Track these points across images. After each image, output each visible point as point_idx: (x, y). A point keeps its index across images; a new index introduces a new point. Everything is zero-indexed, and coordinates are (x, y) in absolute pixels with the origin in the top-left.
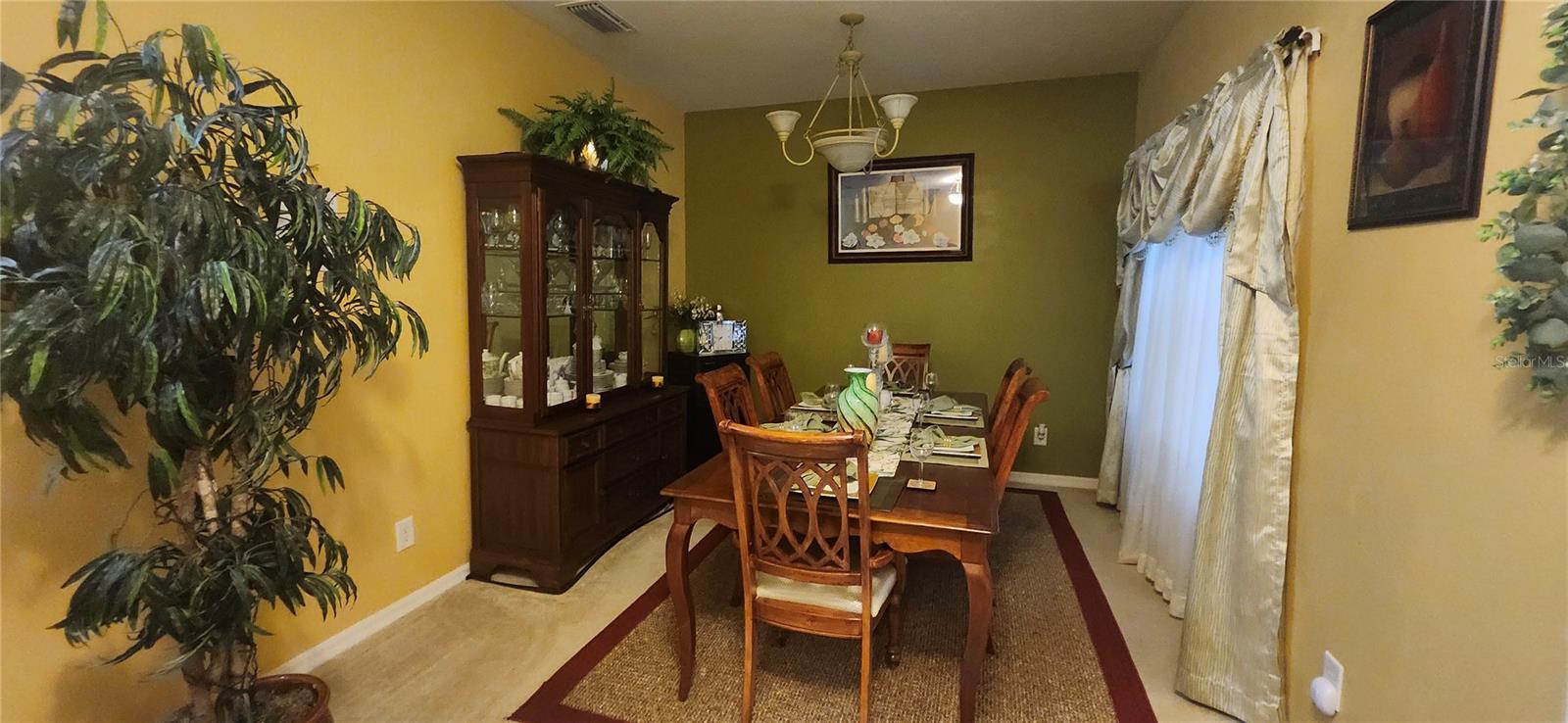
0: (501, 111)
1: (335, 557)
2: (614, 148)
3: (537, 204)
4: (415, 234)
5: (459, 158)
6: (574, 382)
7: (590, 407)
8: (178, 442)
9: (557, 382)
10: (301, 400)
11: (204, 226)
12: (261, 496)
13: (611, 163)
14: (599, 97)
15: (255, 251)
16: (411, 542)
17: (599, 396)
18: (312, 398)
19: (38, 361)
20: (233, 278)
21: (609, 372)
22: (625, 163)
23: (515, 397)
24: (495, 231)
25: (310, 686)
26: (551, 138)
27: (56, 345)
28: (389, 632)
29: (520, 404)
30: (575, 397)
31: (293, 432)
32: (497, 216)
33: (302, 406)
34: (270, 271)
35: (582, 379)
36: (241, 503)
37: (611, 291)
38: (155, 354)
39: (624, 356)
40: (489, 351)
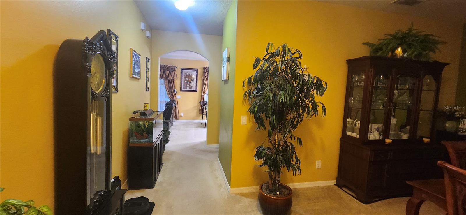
0: (364, 44)
1: (298, 162)
2: (410, 48)
3: (372, 72)
4: (326, 84)
5: (347, 60)
6: (382, 133)
7: (387, 143)
8: (273, 128)
9: (375, 132)
10: (295, 123)
11: (281, 84)
12: (286, 143)
13: (408, 54)
14: (405, 31)
15: (289, 89)
16: (320, 167)
17: (391, 140)
18: (297, 122)
19: (256, 108)
20: (284, 95)
21: (399, 133)
22: (416, 53)
23: (356, 134)
24: (356, 81)
25: (289, 190)
26: (381, 49)
27: (259, 106)
28: (311, 189)
29: (358, 136)
30: (381, 138)
31: (293, 130)
32: (357, 77)
33: (295, 124)
34: (291, 94)
35: (385, 132)
36: (282, 143)
37: (404, 102)
38: (271, 109)
39: (408, 128)
40: (350, 118)
